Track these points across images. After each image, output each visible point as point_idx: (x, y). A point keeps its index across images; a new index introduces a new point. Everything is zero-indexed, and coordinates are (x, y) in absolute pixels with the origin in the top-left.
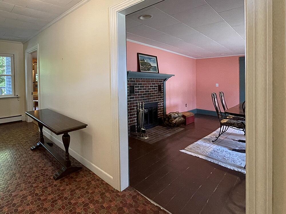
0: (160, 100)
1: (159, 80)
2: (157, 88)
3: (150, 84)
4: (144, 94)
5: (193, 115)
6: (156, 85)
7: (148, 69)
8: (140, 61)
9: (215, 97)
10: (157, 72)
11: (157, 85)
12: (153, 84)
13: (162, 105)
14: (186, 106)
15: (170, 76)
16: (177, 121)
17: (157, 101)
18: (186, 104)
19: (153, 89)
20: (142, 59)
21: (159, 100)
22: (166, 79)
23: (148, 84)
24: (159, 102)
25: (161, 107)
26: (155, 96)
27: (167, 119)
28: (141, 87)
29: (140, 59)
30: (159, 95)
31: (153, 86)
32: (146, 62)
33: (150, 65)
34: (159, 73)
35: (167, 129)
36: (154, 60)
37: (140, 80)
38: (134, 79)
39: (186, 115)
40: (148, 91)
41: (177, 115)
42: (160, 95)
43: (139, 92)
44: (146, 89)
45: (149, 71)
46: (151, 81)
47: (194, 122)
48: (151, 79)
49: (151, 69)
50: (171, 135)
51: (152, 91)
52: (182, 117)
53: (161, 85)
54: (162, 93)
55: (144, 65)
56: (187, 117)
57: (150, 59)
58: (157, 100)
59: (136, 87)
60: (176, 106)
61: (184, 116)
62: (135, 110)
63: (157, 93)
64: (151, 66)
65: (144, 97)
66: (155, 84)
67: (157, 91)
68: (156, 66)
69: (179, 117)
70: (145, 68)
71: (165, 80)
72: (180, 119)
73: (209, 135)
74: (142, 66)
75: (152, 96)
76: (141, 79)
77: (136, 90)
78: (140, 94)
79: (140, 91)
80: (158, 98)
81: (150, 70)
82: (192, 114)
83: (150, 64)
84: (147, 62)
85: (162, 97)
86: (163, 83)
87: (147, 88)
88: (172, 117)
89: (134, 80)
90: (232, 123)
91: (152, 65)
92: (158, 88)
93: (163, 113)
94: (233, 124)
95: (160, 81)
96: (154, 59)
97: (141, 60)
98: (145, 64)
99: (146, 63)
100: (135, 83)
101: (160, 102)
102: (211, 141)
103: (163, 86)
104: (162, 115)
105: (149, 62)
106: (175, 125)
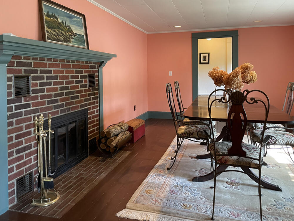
0: (93, 103)
1: (90, 65)
2: (86, 81)
3: (72, 72)
4: (56, 95)
5: (143, 124)
6: (83, 74)
7: (64, 39)
8: (45, 18)
9: (170, 91)
10: (86, 47)
11: (86, 74)
12: (77, 72)
13: (96, 114)
14: (135, 110)
15: (109, 57)
16: (119, 140)
17: (86, 107)
18: (135, 106)
19: (77, 82)
20: (51, 14)
21: (90, 104)
22: (103, 62)
23: (67, 72)
24: (90, 109)
25: (94, 117)
26: (82, 96)
27: (103, 140)
28: (48, 78)
29: (45, 13)
30: (90, 95)
31: (77, 77)
32: (61, 21)
33: (70, 30)
34: (88, 48)
35: (103, 161)
36: (79, 21)
37: (45, 62)
38: (29, 59)
39: (134, 125)
40: (67, 88)
41: (119, 129)
42: (93, 94)
43: (42, 91)
44: (62, 83)
45: (68, 44)
46: (74, 67)
47: (145, 135)
48: (73, 61)
49: (71, 40)
50: (107, 173)
51: (77, 87)
52: (127, 131)
53: (94, 75)
54: (96, 89)
55: (56, 28)
56: (134, 130)
57: (70, 17)
58: (86, 105)
59: (35, 78)
60: (120, 111)
61: (130, 129)
62: (33, 135)
63: (86, 91)
64: (73, 34)
65: (56, 101)
66: (81, 72)
67: (85, 86)
68: (83, 34)
69: (124, 132)
70: (58, 35)
71: (101, 64)
72: (124, 136)
73: (163, 158)
74: (49, 30)
75: (77, 97)
76: (49, 60)
77: (36, 85)
78: (45, 95)
79: (45, 87)
80: (89, 100)
81: (69, 41)
82: (142, 122)
83: (70, 28)
84: (63, 23)
85: (96, 98)
86: (98, 70)
87: (64, 81)
88: (112, 135)
89: (29, 61)
90: (190, 132)
91: (74, 31)
92: (88, 81)
93: (99, 129)
94: (192, 134)
95: (92, 67)
96: (78, 19)
97: (48, 15)
98: (59, 26)
99: (61, 25)
100: (31, 68)
101: (93, 108)
102: (166, 168)
103: (98, 76)
104: (96, 134)
105: (68, 23)
106: (116, 148)
